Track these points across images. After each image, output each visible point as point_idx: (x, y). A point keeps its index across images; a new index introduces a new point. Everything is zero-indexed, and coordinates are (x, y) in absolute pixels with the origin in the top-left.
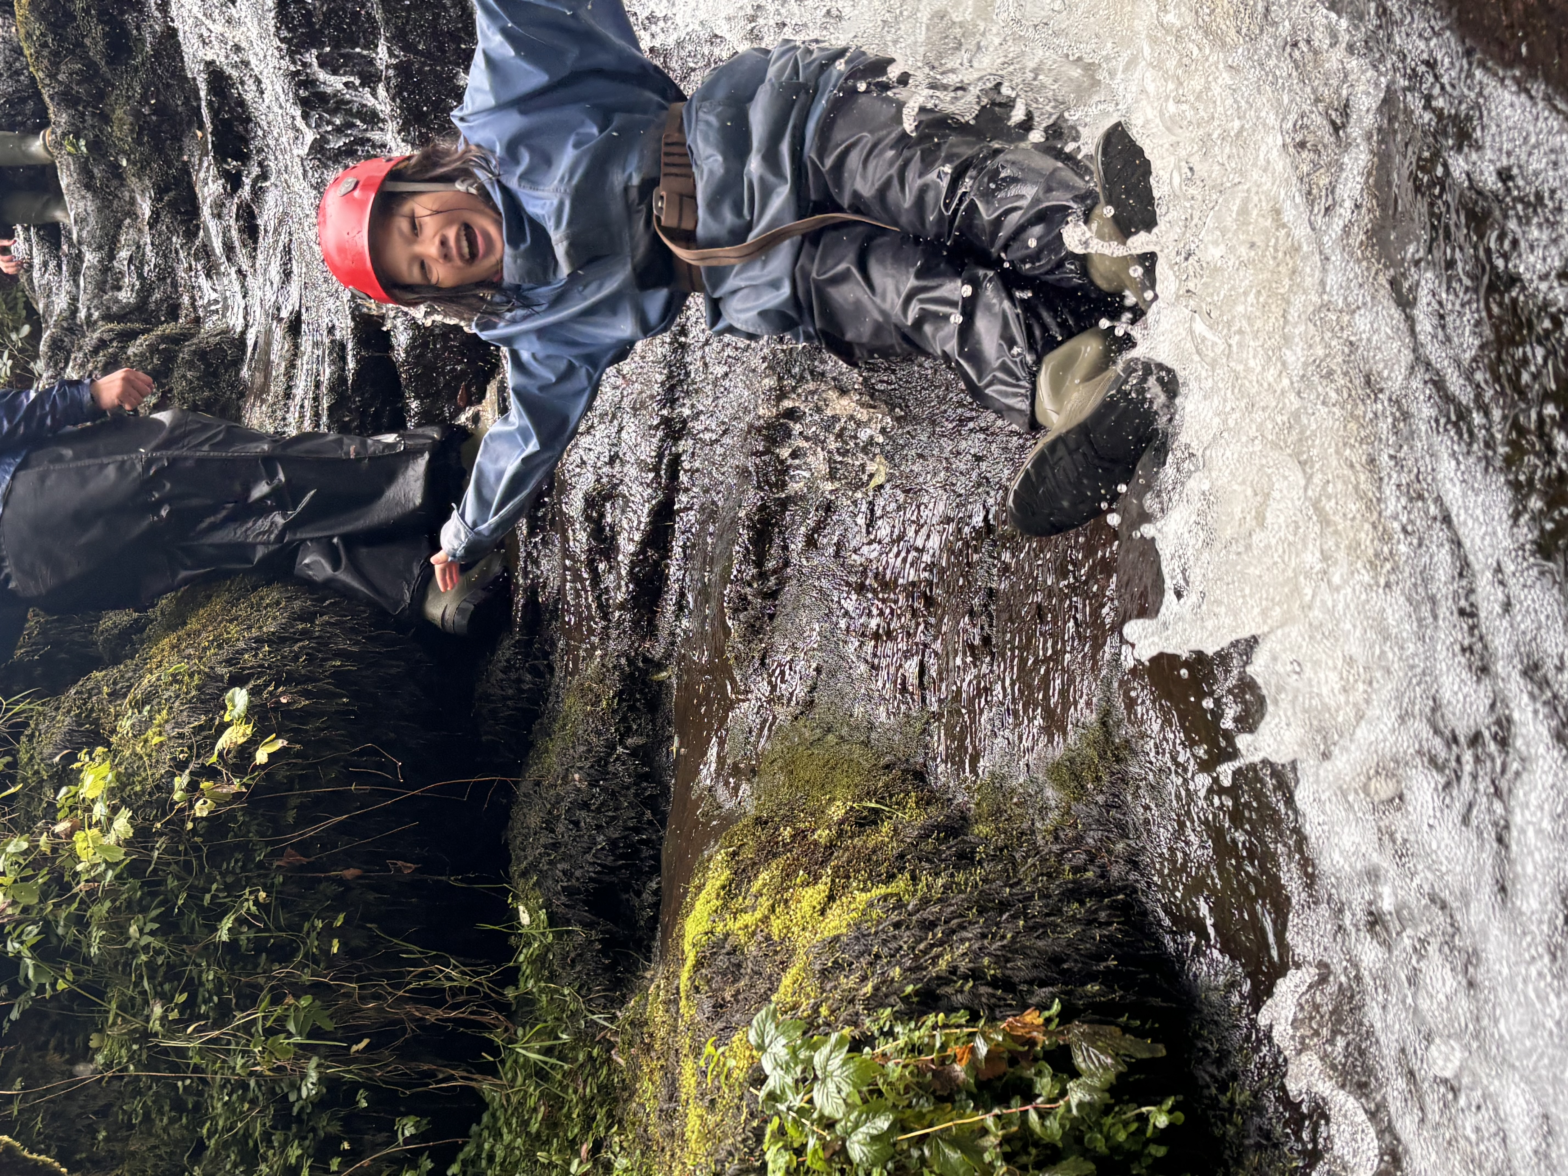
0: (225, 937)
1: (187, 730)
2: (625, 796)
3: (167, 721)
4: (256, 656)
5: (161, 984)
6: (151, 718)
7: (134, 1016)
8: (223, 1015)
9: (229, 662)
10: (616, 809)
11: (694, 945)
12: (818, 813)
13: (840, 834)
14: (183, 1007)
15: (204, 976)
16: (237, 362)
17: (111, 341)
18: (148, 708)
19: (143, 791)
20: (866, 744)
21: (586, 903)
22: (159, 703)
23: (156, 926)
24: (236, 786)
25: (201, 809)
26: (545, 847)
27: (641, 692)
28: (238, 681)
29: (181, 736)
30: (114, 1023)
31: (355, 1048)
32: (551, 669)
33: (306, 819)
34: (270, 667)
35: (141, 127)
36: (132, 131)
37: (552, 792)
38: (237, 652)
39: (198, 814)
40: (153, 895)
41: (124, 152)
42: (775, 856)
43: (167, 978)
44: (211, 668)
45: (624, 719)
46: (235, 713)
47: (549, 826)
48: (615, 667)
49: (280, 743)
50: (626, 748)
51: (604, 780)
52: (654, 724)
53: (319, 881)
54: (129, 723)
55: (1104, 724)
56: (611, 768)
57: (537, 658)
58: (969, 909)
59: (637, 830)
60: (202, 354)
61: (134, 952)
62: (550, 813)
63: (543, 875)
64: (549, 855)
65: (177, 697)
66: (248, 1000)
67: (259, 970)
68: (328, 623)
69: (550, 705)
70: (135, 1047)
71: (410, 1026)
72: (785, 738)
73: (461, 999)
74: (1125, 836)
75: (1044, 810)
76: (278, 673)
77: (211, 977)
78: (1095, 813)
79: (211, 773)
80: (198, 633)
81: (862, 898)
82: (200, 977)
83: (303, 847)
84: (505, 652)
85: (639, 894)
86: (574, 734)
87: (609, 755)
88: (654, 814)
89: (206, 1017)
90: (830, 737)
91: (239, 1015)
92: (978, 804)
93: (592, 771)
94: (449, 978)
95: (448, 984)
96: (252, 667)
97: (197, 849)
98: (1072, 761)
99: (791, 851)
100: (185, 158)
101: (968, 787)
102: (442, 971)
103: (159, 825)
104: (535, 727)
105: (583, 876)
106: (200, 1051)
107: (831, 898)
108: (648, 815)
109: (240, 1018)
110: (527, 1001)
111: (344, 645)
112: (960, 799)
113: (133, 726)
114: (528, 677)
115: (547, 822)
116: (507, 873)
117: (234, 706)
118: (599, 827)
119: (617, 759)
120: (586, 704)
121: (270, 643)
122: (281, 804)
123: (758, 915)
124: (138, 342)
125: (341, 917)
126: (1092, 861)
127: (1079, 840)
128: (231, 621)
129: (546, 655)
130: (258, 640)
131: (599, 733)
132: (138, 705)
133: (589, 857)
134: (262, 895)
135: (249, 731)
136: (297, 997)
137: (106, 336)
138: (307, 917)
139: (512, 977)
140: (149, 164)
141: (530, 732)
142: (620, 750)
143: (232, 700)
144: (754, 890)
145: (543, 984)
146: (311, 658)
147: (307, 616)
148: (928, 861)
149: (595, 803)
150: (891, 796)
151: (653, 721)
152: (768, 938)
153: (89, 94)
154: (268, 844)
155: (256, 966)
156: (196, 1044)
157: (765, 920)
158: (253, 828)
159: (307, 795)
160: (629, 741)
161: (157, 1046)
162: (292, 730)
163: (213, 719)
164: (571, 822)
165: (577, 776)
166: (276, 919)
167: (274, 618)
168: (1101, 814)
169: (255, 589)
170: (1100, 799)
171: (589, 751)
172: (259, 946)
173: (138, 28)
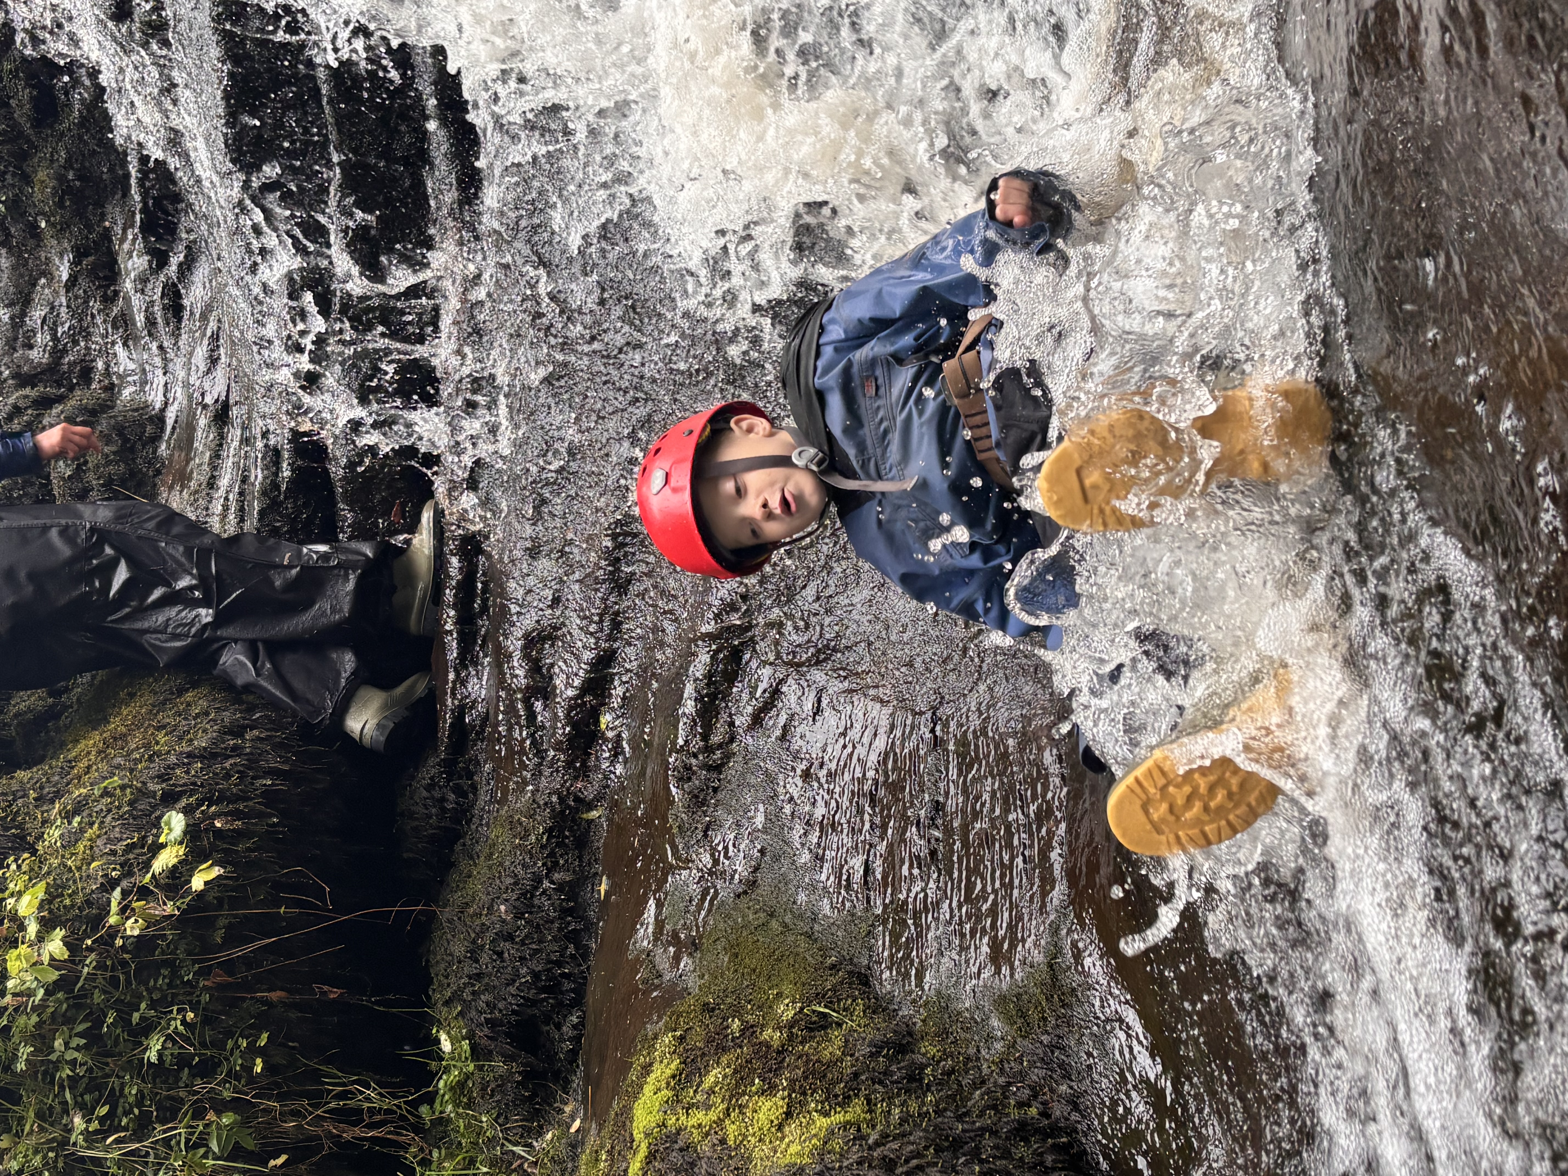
0: (154, 1059)
1: (120, 847)
2: (550, 929)
3: (99, 836)
4: (187, 772)
5: (82, 1095)
6: (82, 831)
7: (52, 1125)
8: (142, 1128)
9: (162, 778)
10: (540, 941)
11: (647, 1135)
12: (766, 1007)
13: (791, 1037)
14: (102, 1120)
15: (127, 1090)
16: (156, 439)
17: (26, 408)
18: (78, 819)
19: (73, 906)
20: (809, 936)
21: (508, 1035)
22: (90, 815)
23: (83, 1041)
24: (169, 908)
25: (132, 928)
26: (470, 977)
27: (571, 830)
28: (169, 799)
29: (113, 853)
30: (32, 1131)
31: (272, 1163)
32: (474, 788)
33: (233, 938)
34: (202, 786)
35: (64, 191)
36: (54, 195)
37: (478, 922)
38: (169, 767)
39: (129, 933)
40: (78, 1007)
41: (43, 214)
42: (725, 1050)
43: (88, 1090)
44: (144, 783)
45: (552, 854)
46: (172, 837)
47: (474, 955)
48: (546, 804)
49: (217, 871)
50: (552, 882)
51: (530, 913)
52: (581, 861)
53: (244, 999)
54: (57, 833)
55: (1050, 966)
56: (536, 902)
57: (461, 778)
58: (926, 1148)
59: (559, 964)
60: (120, 429)
61: (57, 1065)
62: (474, 942)
63: (467, 1005)
64: (473, 985)
65: (109, 811)
66: (169, 1113)
67: (181, 1084)
68: (258, 738)
69: (473, 827)
70: (51, 1155)
71: (327, 1143)
72: (728, 916)
73: (378, 1118)
74: (1067, 1076)
75: (989, 1038)
76: (210, 791)
77: (134, 1092)
78: (1040, 1051)
79: (144, 893)
80: (123, 737)
81: (822, 1122)
82: (122, 1090)
83: (229, 966)
84: (430, 769)
85: (558, 1027)
86: (501, 864)
87: (536, 888)
88: (577, 948)
89: (125, 1129)
90: (774, 924)
91: (159, 1128)
92: (924, 1021)
93: (518, 903)
94: (368, 1099)
95: (366, 1105)
96: (185, 785)
97: (124, 964)
98: (1019, 996)
99: (741, 1047)
100: (107, 224)
101: (914, 1001)
102: (362, 1093)
103: (89, 942)
104: (458, 847)
105: (506, 1008)
106: (119, 1164)
107: (788, 1114)
108: (571, 949)
109: (159, 1132)
110: (442, 1121)
111: (274, 762)
112: (905, 1012)
113: (62, 836)
114: (452, 797)
115: (472, 952)
116: (429, 998)
117: (170, 830)
118: (522, 959)
119: (544, 892)
120: (515, 837)
121: (202, 758)
122: (210, 923)
123: (713, 1116)
124: (54, 411)
125: (265, 1036)
126: (1035, 1096)
127: (1022, 1075)
128: (159, 728)
129: (470, 775)
130: (189, 755)
131: (525, 866)
132: (68, 816)
133: (512, 990)
134: (190, 1015)
135: (181, 853)
136: (219, 1113)
137: (21, 404)
138: (230, 1034)
139: (430, 1099)
140: (69, 227)
141: (452, 851)
142: (546, 884)
143: (168, 823)
144: (706, 1086)
145: (461, 1110)
146: (242, 776)
147: (237, 731)
148: (881, 1082)
149: (520, 935)
150: (839, 1001)
151: (580, 858)
152: (723, 1141)
153: (11, 154)
154: (194, 962)
155: (178, 1079)
156: (115, 1155)
157: (720, 1122)
158: (182, 947)
159: (236, 916)
160: (556, 876)
161: (73, 1154)
162: (225, 851)
163: (145, 837)
164: (495, 952)
165: (503, 908)
166: (202, 1035)
167: (205, 731)
168: (1045, 1053)
169: (181, 692)
170: (1045, 1039)
171: (516, 884)
172: (183, 1061)
173: (66, 94)
